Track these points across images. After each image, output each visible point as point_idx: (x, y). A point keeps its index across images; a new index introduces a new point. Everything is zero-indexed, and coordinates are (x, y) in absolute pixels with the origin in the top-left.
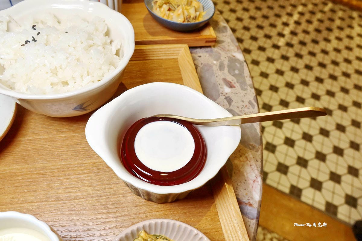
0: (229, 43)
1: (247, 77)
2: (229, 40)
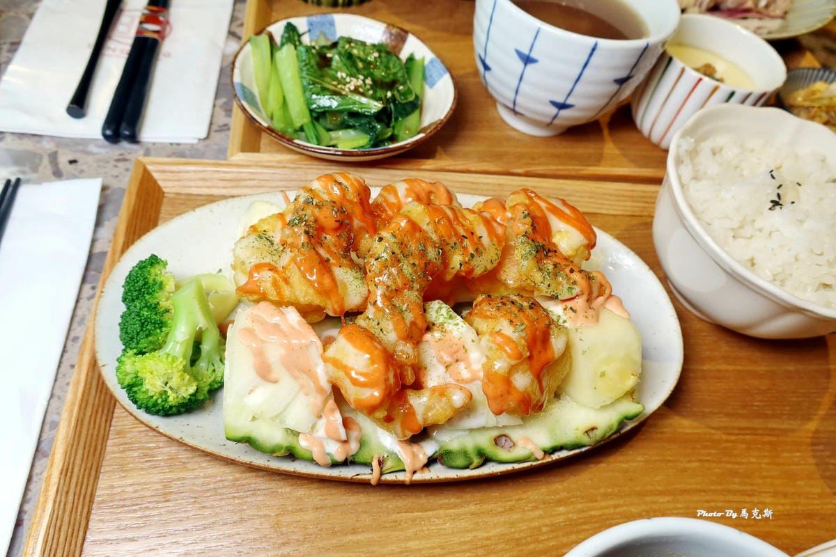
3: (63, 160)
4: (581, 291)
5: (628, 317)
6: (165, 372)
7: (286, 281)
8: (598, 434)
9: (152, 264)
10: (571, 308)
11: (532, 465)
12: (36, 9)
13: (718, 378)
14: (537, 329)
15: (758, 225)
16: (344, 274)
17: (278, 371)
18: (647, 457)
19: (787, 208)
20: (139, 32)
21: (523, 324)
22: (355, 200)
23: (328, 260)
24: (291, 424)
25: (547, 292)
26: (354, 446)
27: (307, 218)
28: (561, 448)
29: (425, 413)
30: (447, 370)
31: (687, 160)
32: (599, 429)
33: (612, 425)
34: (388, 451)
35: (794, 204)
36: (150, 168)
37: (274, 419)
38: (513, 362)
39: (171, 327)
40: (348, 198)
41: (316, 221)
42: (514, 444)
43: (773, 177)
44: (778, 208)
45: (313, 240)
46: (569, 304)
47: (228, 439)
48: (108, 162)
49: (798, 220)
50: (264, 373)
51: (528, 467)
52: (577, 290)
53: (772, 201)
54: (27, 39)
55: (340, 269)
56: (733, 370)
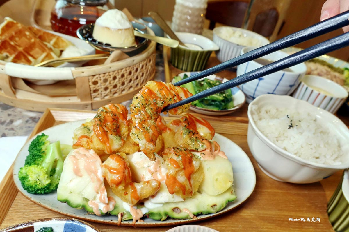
4: (207, 147)
5: (227, 158)
6: (37, 172)
7: (92, 141)
8: (217, 208)
10: (203, 153)
11: (188, 221)
13: (275, 195)
14: (186, 158)
15: (285, 135)
16: (112, 137)
17: (83, 172)
18: (243, 225)
19: (295, 128)
21: (180, 155)
22: (121, 112)
23: (107, 132)
24: (86, 196)
25: (193, 148)
26: (111, 207)
27: (101, 115)
28: (201, 214)
29: (141, 191)
30: (152, 176)
31: (256, 113)
32: (217, 206)
33: (223, 204)
34: (126, 211)
35: (297, 126)
36: (51, 111)
37: (79, 194)
38: (177, 169)
39: (44, 158)
40: (118, 111)
41: (104, 117)
42: (181, 211)
43: (288, 118)
44: (291, 128)
45: (102, 124)
46: (202, 152)
47: (58, 200)
49: (300, 132)
50: (77, 172)
51: (187, 221)
52: (205, 146)
53: (289, 126)
55: (111, 135)
56: (281, 192)
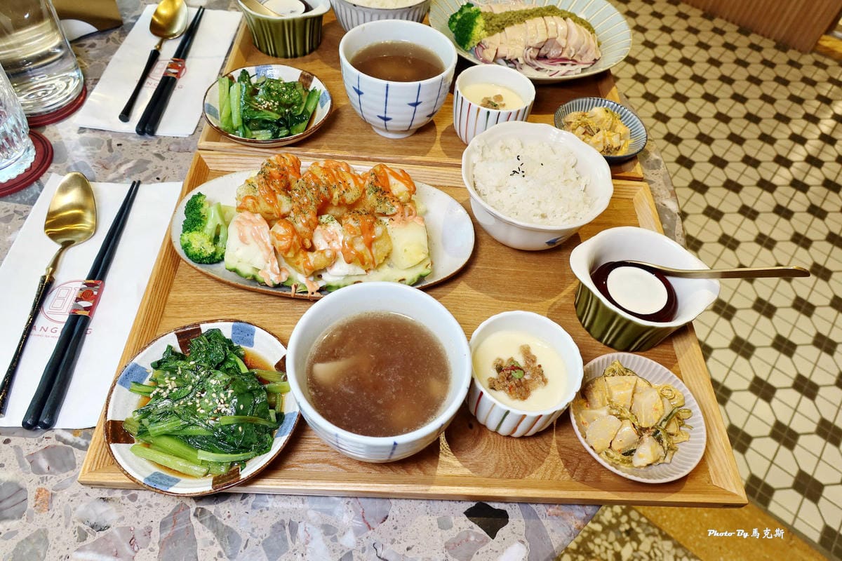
0: (659, 185)
1: (677, 235)
2: (661, 182)
3: (114, 144)
4: (398, 211)
6: (200, 239)
7: (258, 203)
8: (406, 283)
9: (199, 196)
10: (392, 219)
12: (110, 59)
14: (366, 223)
16: (281, 197)
20: (165, 74)
22: (291, 165)
23: (274, 191)
24: (256, 266)
25: (380, 211)
26: (284, 278)
27: (266, 172)
29: (314, 261)
30: (329, 244)
32: (406, 280)
33: (414, 279)
34: (300, 283)
36: (202, 156)
37: (248, 263)
39: (205, 223)
41: (270, 173)
43: (519, 159)
45: (267, 181)
46: (391, 217)
47: (226, 269)
48: (137, 146)
50: (243, 240)
52: (395, 210)
54: (103, 77)
55: (279, 195)
